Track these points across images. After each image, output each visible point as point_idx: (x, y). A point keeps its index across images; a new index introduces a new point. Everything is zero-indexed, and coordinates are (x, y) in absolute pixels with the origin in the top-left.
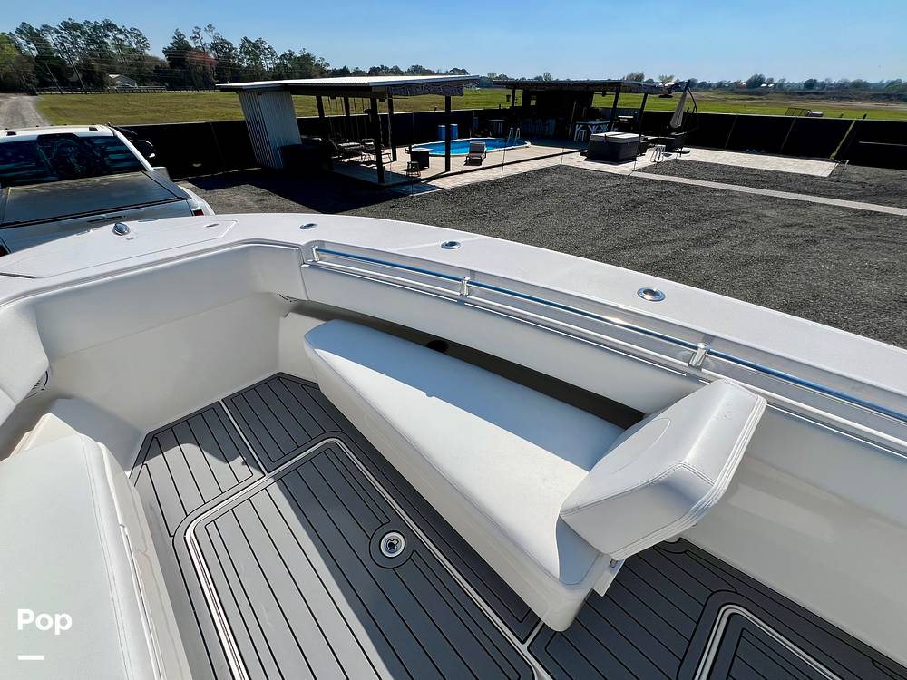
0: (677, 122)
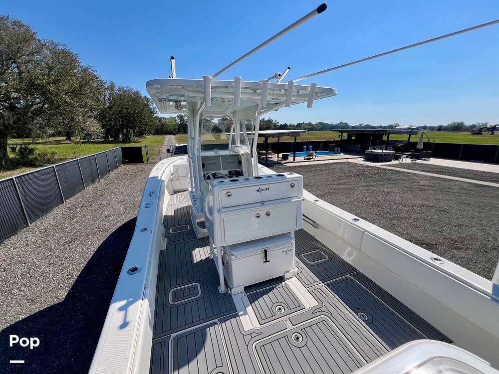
0: (420, 146)
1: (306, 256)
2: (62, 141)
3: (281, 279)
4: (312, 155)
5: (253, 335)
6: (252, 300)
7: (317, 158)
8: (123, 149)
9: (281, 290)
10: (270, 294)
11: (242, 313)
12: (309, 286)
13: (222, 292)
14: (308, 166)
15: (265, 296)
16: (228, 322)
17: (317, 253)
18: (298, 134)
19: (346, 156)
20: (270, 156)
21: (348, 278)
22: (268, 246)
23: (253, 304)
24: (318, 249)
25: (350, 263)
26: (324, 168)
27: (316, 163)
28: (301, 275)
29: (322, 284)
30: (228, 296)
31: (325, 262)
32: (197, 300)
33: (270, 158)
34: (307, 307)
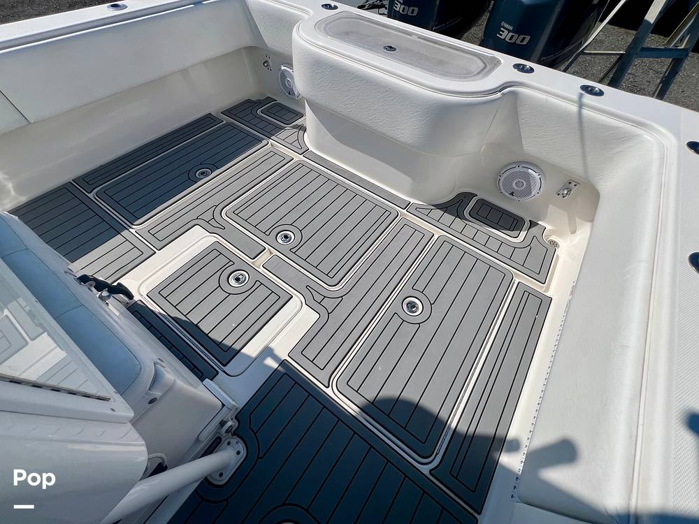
5: (319, 298)
34: (211, 239)
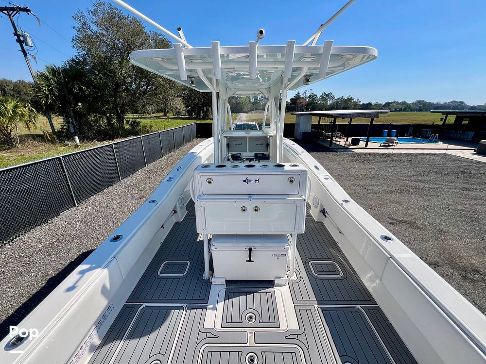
1: (314, 265)
2: (161, 116)
3: (270, 283)
4: (392, 141)
5: (209, 335)
6: (229, 295)
7: (399, 146)
8: (198, 125)
9: (263, 295)
10: (250, 297)
11: (211, 306)
12: (299, 302)
13: (205, 278)
14: (383, 154)
15: (243, 297)
16: (193, 311)
17: (330, 264)
18: (377, 115)
19: (445, 146)
20: (337, 139)
21: (357, 310)
22: (254, 244)
23: (226, 301)
24: (334, 259)
25: (370, 290)
26: (405, 158)
27: (395, 151)
28: (296, 286)
29: (316, 306)
30: (208, 284)
31: (334, 279)
32: (179, 278)
33: (337, 141)
34: (283, 327)
